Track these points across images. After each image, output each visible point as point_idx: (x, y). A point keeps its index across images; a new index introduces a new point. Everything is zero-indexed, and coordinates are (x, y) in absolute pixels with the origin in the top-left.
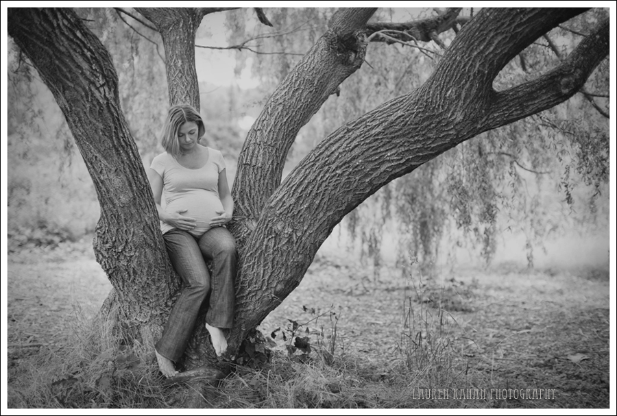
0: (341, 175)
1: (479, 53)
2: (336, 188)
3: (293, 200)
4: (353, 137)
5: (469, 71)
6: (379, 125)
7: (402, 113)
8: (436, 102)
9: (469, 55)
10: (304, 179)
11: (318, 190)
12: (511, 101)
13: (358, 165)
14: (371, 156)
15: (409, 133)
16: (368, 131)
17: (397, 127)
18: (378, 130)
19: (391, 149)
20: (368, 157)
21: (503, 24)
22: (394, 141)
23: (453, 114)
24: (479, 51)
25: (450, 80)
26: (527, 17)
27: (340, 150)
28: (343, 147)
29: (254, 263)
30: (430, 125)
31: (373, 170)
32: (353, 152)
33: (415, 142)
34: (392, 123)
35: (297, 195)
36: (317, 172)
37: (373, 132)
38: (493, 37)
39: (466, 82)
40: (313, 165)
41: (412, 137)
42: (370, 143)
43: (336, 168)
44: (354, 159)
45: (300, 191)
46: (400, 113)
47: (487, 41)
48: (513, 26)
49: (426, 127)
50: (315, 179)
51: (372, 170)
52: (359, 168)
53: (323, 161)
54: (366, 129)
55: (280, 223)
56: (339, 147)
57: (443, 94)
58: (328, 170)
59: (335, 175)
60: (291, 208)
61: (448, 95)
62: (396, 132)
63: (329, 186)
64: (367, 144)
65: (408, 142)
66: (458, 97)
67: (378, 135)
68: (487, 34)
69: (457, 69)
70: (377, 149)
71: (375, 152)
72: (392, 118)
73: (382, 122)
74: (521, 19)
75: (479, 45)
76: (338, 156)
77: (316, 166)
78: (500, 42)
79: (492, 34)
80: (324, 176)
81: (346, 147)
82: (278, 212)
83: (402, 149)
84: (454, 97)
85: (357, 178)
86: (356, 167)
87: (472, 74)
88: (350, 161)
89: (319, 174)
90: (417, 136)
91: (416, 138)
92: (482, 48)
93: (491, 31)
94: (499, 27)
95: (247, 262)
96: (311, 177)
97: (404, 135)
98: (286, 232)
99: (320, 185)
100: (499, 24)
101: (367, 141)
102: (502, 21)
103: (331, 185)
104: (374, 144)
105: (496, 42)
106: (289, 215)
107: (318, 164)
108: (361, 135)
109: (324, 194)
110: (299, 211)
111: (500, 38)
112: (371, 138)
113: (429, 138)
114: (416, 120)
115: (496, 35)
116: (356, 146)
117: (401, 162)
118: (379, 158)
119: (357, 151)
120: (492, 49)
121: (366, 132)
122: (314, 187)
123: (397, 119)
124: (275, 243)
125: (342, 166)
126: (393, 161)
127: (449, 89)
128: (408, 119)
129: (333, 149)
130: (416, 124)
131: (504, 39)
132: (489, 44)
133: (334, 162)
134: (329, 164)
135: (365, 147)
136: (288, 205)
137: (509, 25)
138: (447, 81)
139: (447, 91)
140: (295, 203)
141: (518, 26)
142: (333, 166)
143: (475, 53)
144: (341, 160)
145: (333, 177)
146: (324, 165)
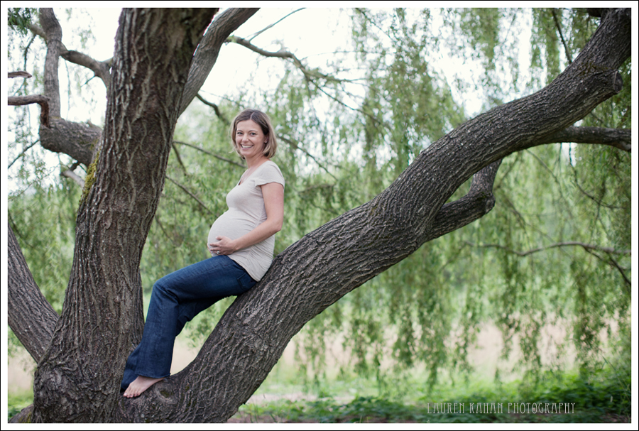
0: (317, 288)
1: (453, 177)
2: (310, 301)
3: (271, 315)
4: (327, 249)
5: (442, 192)
6: (352, 239)
7: (371, 228)
8: (407, 217)
9: (445, 178)
10: (281, 294)
11: (294, 303)
12: (449, 218)
13: (334, 277)
14: (346, 268)
15: (380, 245)
16: (342, 244)
17: (370, 240)
18: (352, 243)
19: (363, 261)
20: (344, 269)
21: (477, 153)
22: (367, 254)
23: (419, 229)
24: (454, 174)
25: (423, 199)
26: (495, 150)
27: (316, 263)
28: (318, 260)
29: (215, 388)
30: (398, 239)
31: (345, 281)
32: (330, 265)
33: (383, 255)
34: (364, 236)
35: (275, 310)
36: (293, 286)
37: (348, 245)
38: (467, 164)
39: (437, 201)
40: (287, 279)
41: (382, 249)
42: (345, 256)
43: (313, 282)
44: (330, 271)
45: (277, 306)
46: (369, 227)
47: (462, 167)
48: (484, 156)
49: (395, 240)
50: (291, 292)
51: (343, 282)
52: (335, 280)
53: (299, 275)
54: (339, 243)
55: (258, 341)
56: (314, 260)
57: (415, 211)
58: (305, 284)
59: (311, 288)
60: (269, 324)
61: (419, 211)
62: (369, 245)
63: (305, 299)
64: (343, 257)
65: (378, 254)
66: (427, 214)
67: (352, 248)
68: (463, 161)
69: (432, 189)
70: (351, 261)
71: (350, 264)
72: (363, 232)
73: (354, 236)
74: (491, 151)
75: (455, 170)
76: (315, 269)
77: (292, 279)
78: (470, 168)
79: (467, 161)
80: (301, 289)
81: (322, 260)
82: (256, 329)
83: (373, 261)
84: (424, 213)
85: (331, 290)
86: (332, 279)
87: (443, 194)
88: (327, 274)
89: (295, 288)
90: (386, 248)
91: (386, 250)
92: (457, 172)
93: (466, 158)
94: (473, 156)
95: (203, 388)
96: (288, 291)
97: (375, 248)
98: (262, 349)
99: (296, 299)
100: (474, 153)
101: (344, 254)
102: (477, 151)
103: (307, 298)
104: (350, 257)
105: (468, 168)
106: (268, 331)
107: (293, 277)
108: (336, 247)
109: (299, 307)
110: (276, 327)
111: (472, 165)
112: (347, 251)
113: (396, 250)
114: (386, 234)
115: (469, 162)
116: (332, 259)
117: (369, 273)
118: (353, 270)
119: (334, 264)
120: (464, 173)
121: (340, 245)
122: (290, 302)
123: (368, 232)
124: (249, 363)
125: (318, 279)
126: (362, 272)
127: (421, 207)
128: (378, 233)
129: (308, 262)
130: (386, 237)
131: (474, 166)
132: (463, 169)
133: (310, 275)
134: (305, 277)
135: (341, 260)
136: (266, 322)
137: (481, 155)
138: (420, 199)
139: (419, 208)
140: (273, 319)
141: (487, 156)
142: (311, 279)
143: (451, 176)
144: (318, 273)
145: (309, 289)
146: (301, 277)
